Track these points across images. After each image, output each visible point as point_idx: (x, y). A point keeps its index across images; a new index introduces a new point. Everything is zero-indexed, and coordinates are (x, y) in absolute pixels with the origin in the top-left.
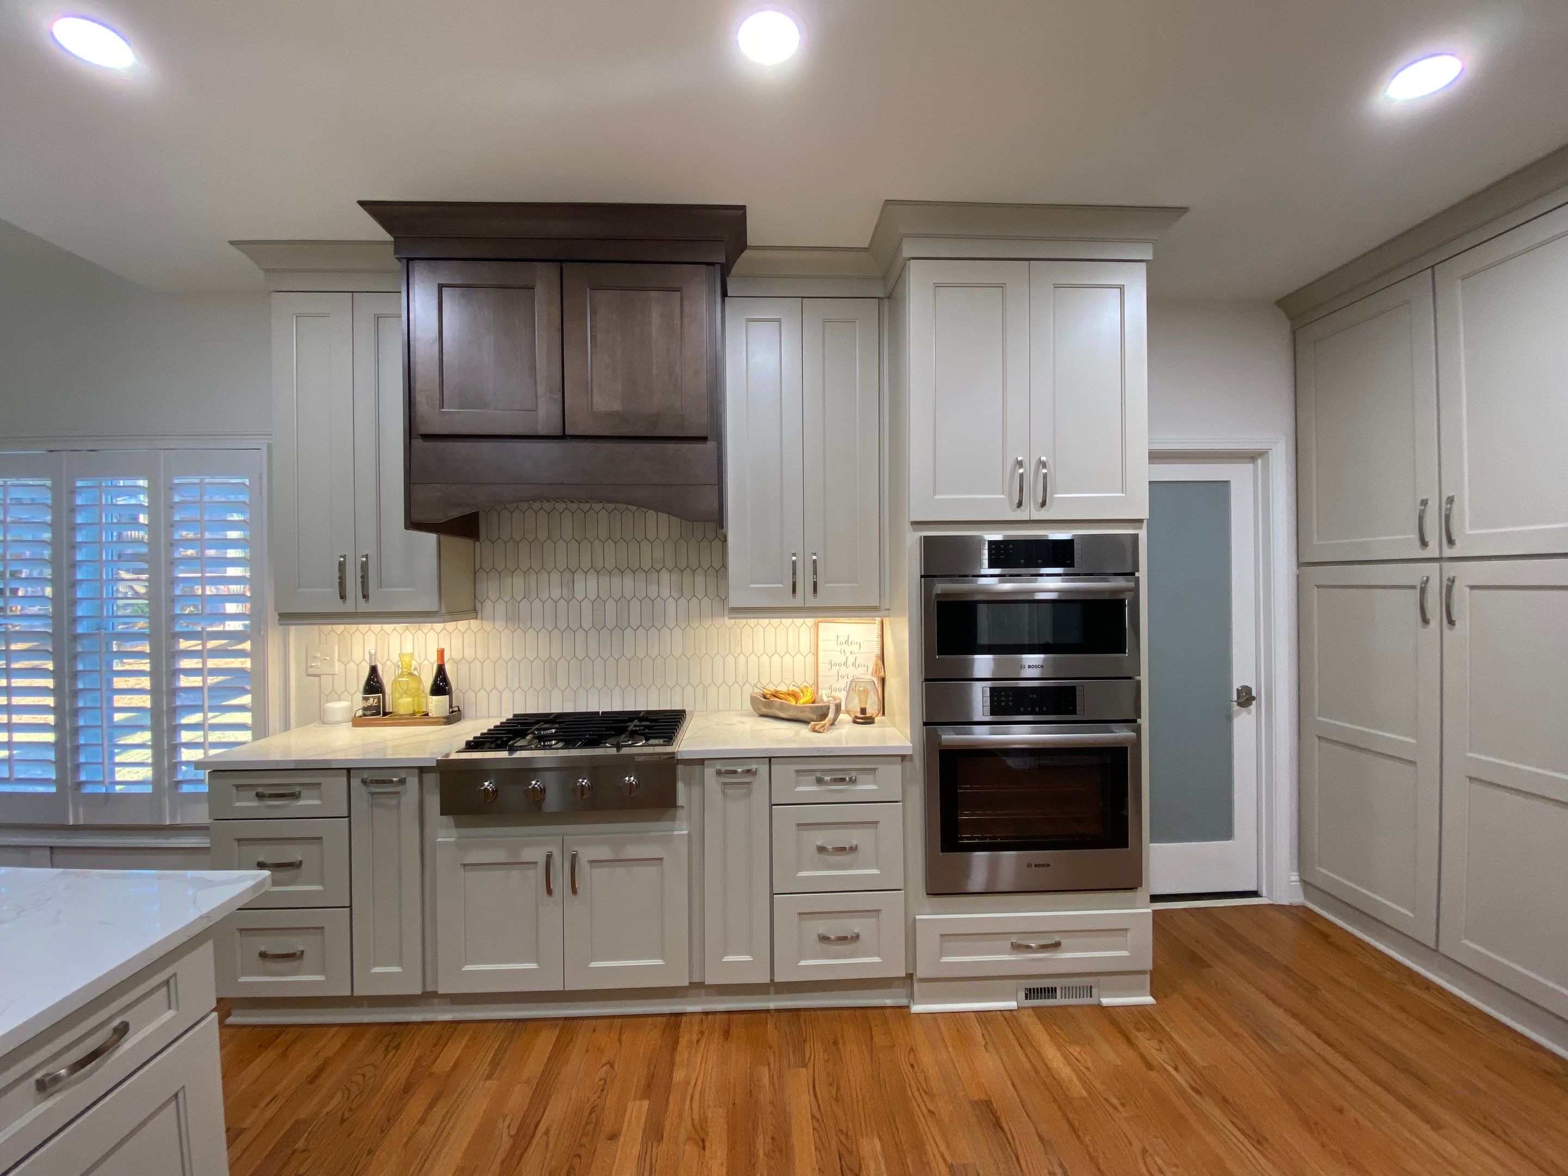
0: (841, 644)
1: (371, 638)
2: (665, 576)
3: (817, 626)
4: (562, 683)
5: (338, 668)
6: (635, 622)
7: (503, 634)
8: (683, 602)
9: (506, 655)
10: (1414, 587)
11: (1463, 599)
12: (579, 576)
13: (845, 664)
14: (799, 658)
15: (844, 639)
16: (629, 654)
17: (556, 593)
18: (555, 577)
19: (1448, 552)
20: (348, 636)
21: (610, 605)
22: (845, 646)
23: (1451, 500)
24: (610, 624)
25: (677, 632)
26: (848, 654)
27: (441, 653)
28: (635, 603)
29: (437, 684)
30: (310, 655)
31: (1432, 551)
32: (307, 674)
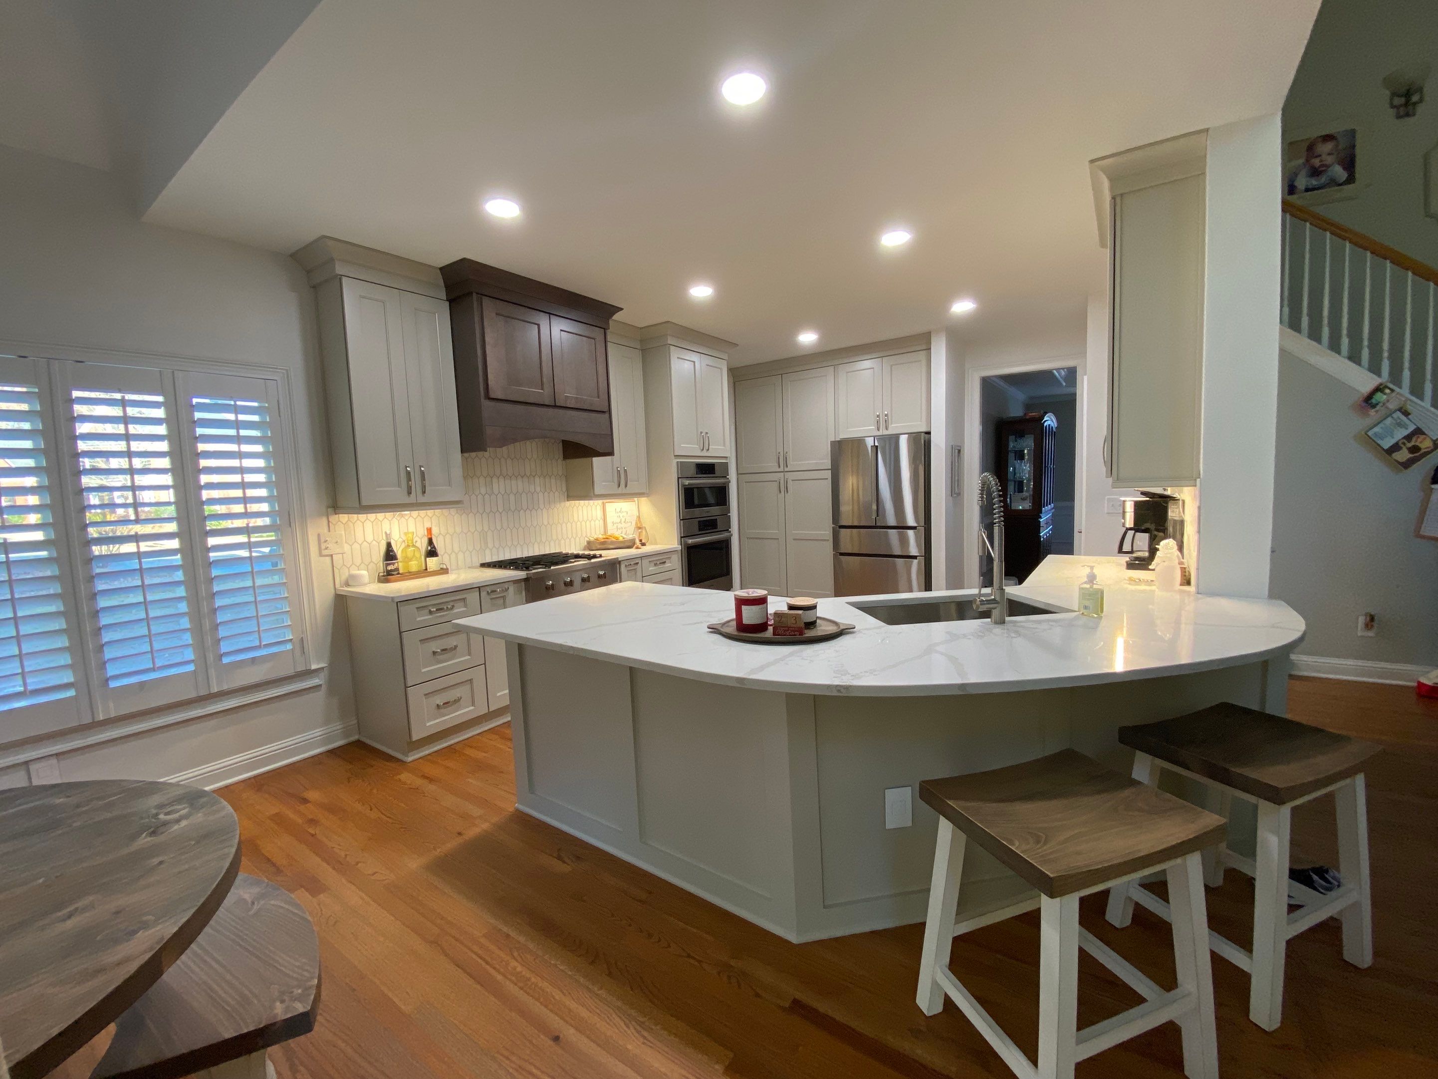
0: (617, 512)
1: (368, 525)
2: (537, 480)
3: (604, 505)
4: (490, 545)
5: (347, 548)
6: (525, 507)
7: (455, 517)
8: (546, 494)
9: (458, 530)
10: (776, 481)
11: (791, 485)
12: (495, 480)
13: (620, 522)
14: (597, 522)
15: (618, 510)
17: (483, 491)
18: (482, 480)
19: (786, 469)
20: (351, 525)
21: (512, 497)
22: (619, 513)
23: (787, 453)
24: (513, 508)
25: (545, 511)
26: (621, 517)
27: (429, 530)
28: (524, 495)
29: (430, 550)
30: (322, 540)
31: (781, 469)
32: (321, 555)
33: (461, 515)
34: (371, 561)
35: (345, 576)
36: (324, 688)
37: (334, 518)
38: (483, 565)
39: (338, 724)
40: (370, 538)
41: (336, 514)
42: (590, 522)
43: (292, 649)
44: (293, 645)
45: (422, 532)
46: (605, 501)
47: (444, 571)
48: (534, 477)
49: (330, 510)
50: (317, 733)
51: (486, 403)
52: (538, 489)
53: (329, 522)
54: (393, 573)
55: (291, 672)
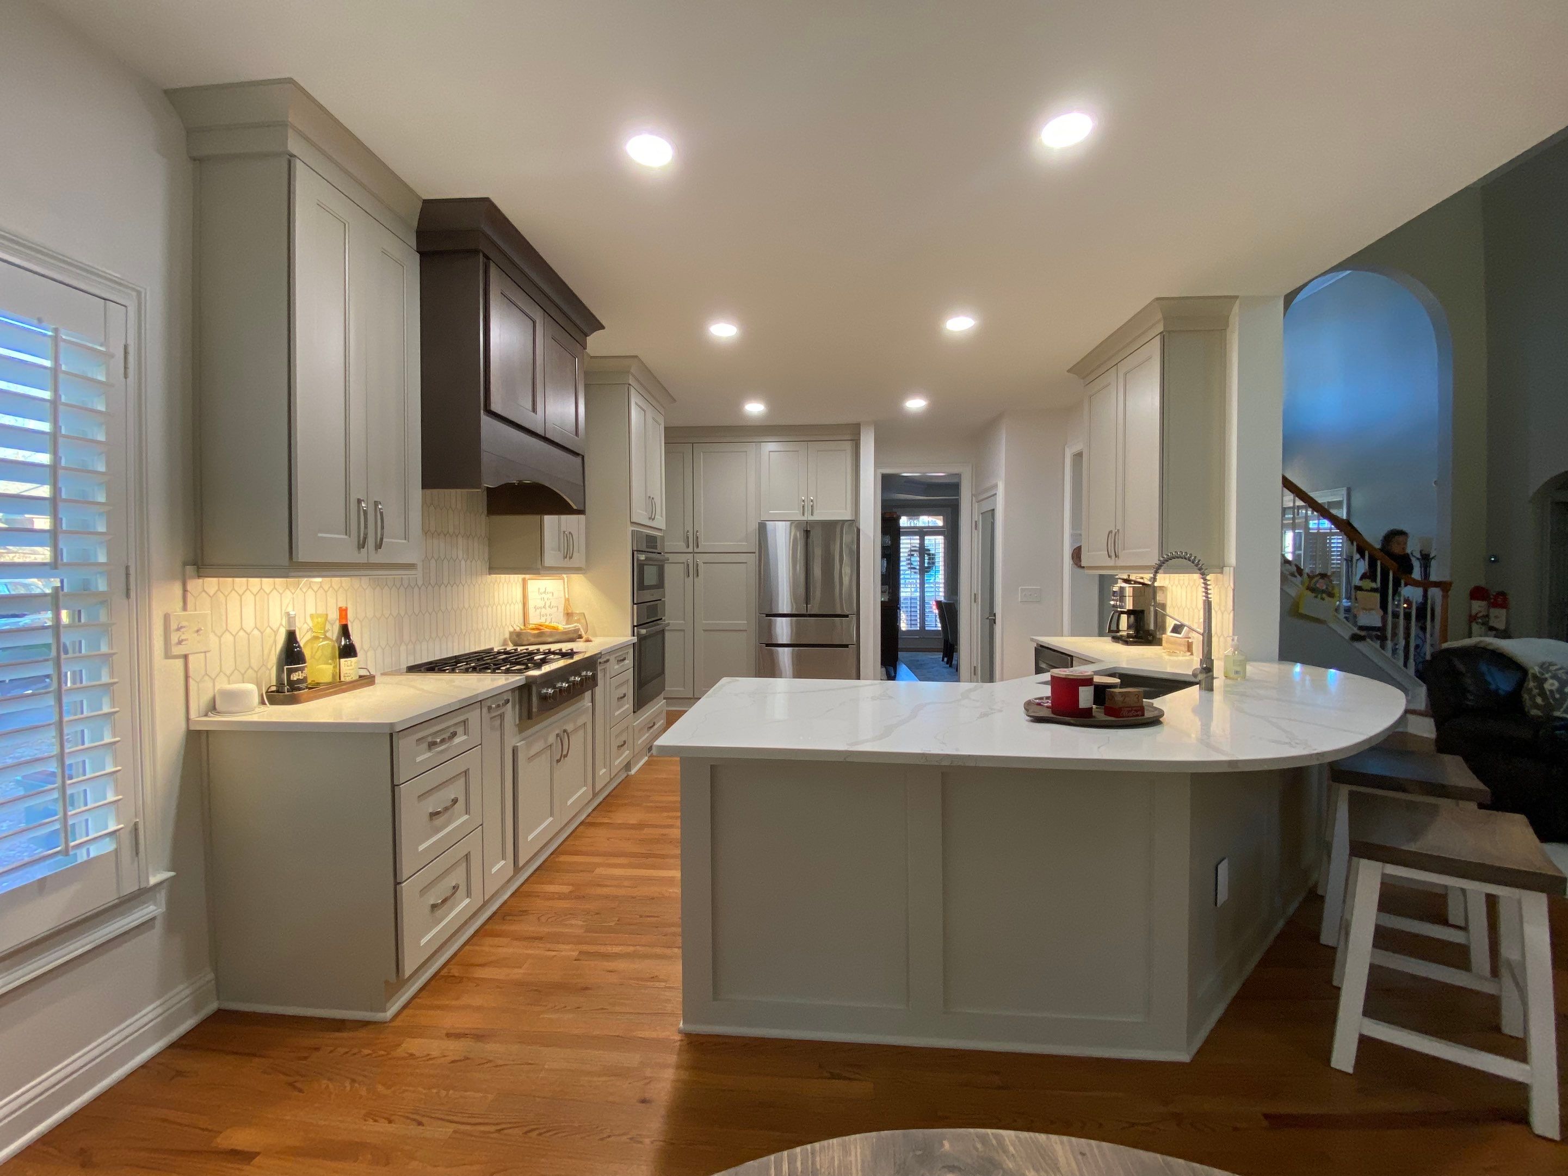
0: (541, 594)
2: (460, 540)
3: (524, 582)
5: (212, 641)
6: (446, 582)
8: (468, 562)
10: (683, 563)
11: (702, 568)
13: (544, 607)
14: (517, 607)
15: (542, 590)
16: (443, 608)
19: (696, 550)
20: (222, 598)
21: (433, 564)
22: (543, 595)
23: (698, 531)
24: (433, 582)
25: (466, 588)
26: (546, 600)
27: (343, 612)
28: (446, 562)
29: (345, 645)
30: (174, 626)
31: (690, 549)
32: (168, 655)
33: (374, 589)
34: (250, 667)
35: (205, 699)
36: (158, 924)
37: (195, 585)
38: (412, 669)
39: (181, 987)
40: (249, 624)
41: (199, 577)
42: (510, 605)
43: (116, 851)
44: (119, 843)
45: (334, 615)
46: (527, 576)
47: (367, 680)
48: (457, 536)
49: (190, 569)
50: (149, 1014)
51: (485, 419)
52: (460, 556)
53: (185, 591)
54: (300, 686)
55: (110, 898)
